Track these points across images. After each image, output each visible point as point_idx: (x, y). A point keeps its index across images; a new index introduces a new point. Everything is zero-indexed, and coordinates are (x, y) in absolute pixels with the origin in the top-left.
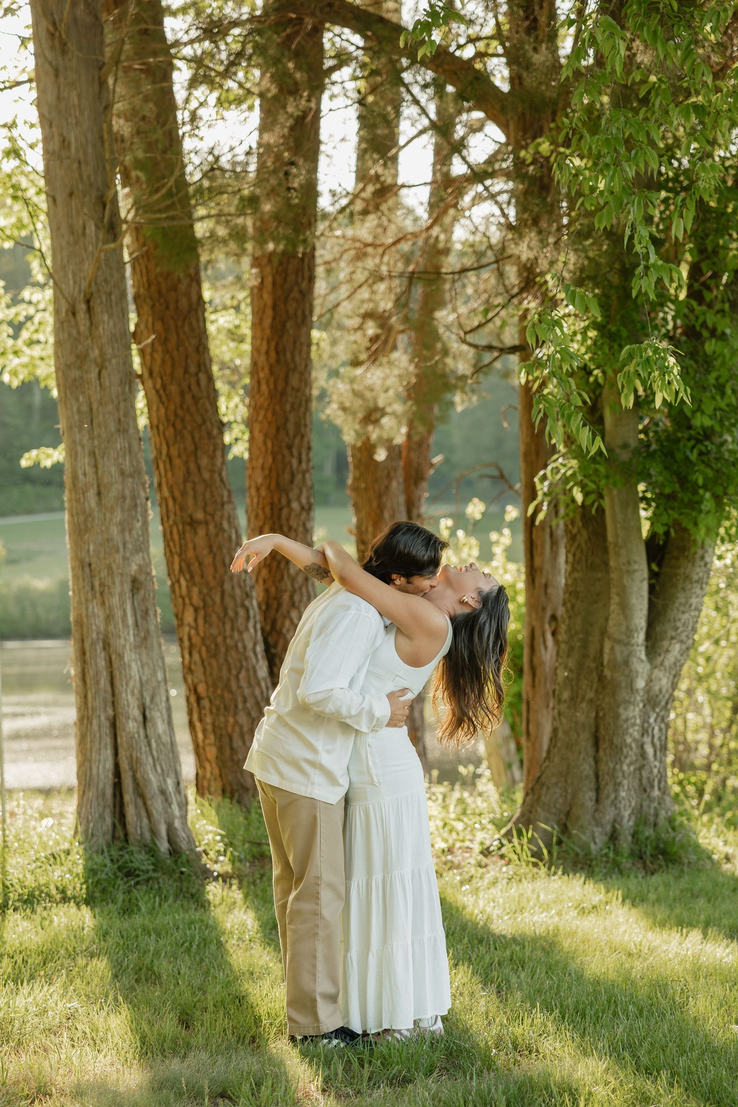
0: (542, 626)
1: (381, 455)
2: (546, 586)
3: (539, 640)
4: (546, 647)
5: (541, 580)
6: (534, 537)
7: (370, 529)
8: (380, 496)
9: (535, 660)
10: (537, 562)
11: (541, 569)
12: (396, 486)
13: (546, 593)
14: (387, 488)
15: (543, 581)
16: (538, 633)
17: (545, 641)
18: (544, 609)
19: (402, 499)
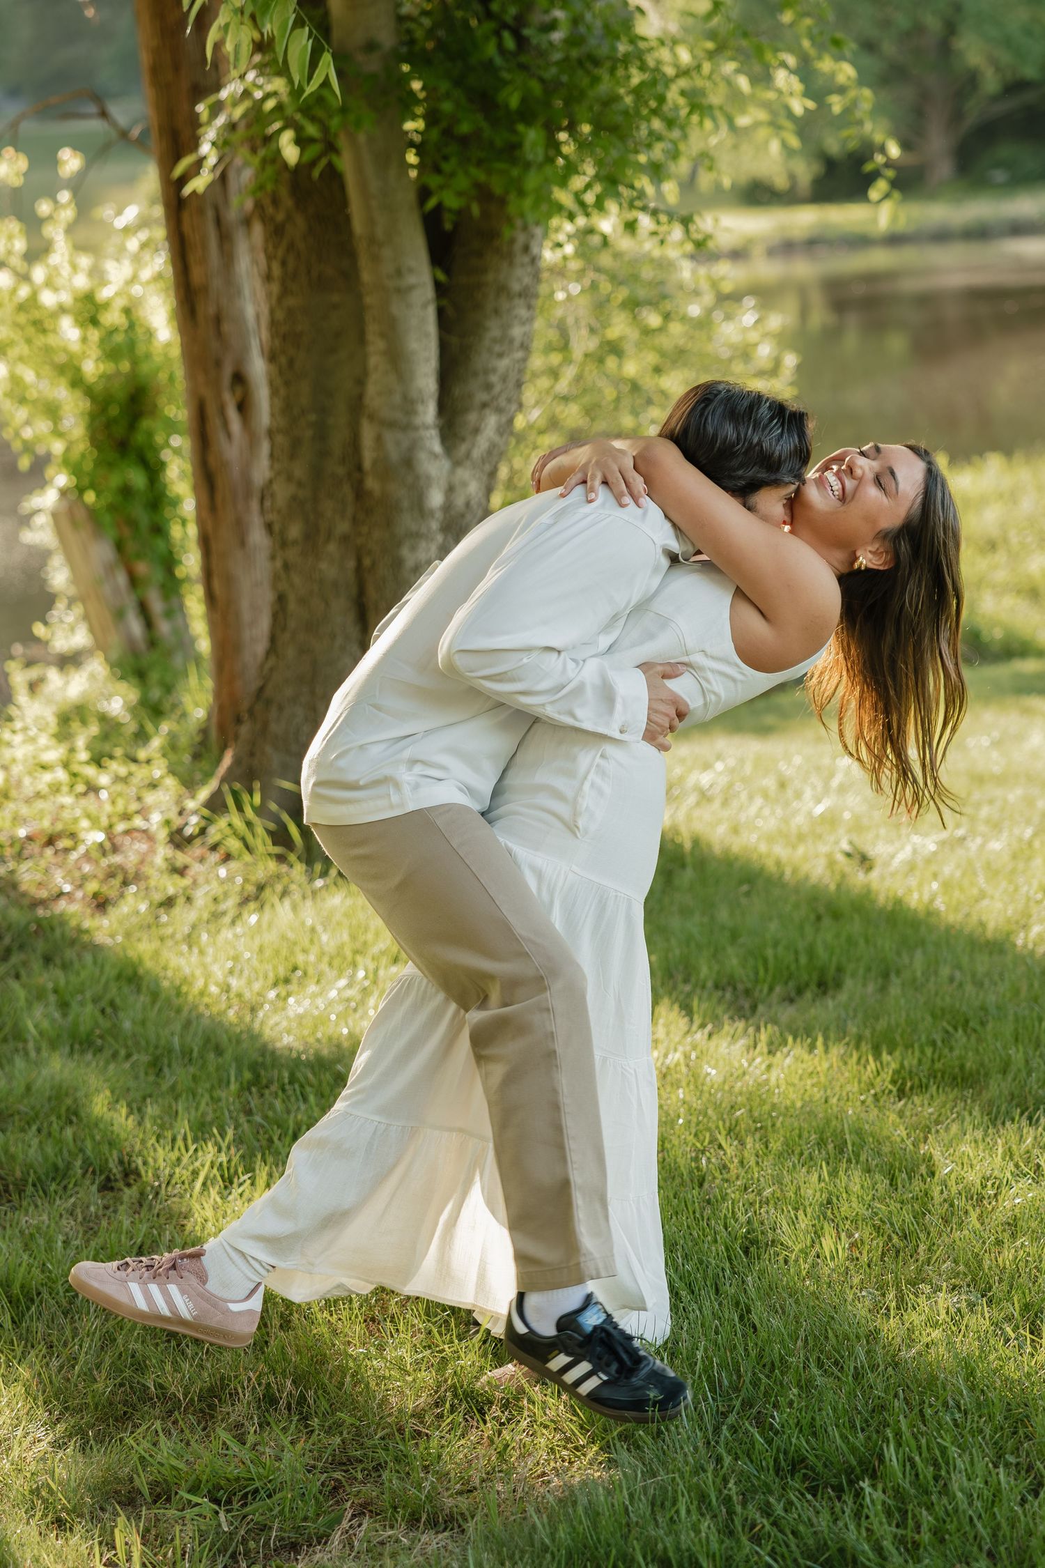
0: (219, 395)
2: (218, 320)
3: (214, 422)
4: (229, 435)
5: (207, 309)
6: (186, 228)
9: (212, 461)
10: (197, 274)
11: (205, 289)
13: (219, 334)
15: (212, 310)
16: (211, 410)
17: (226, 424)
18: (218, 364)
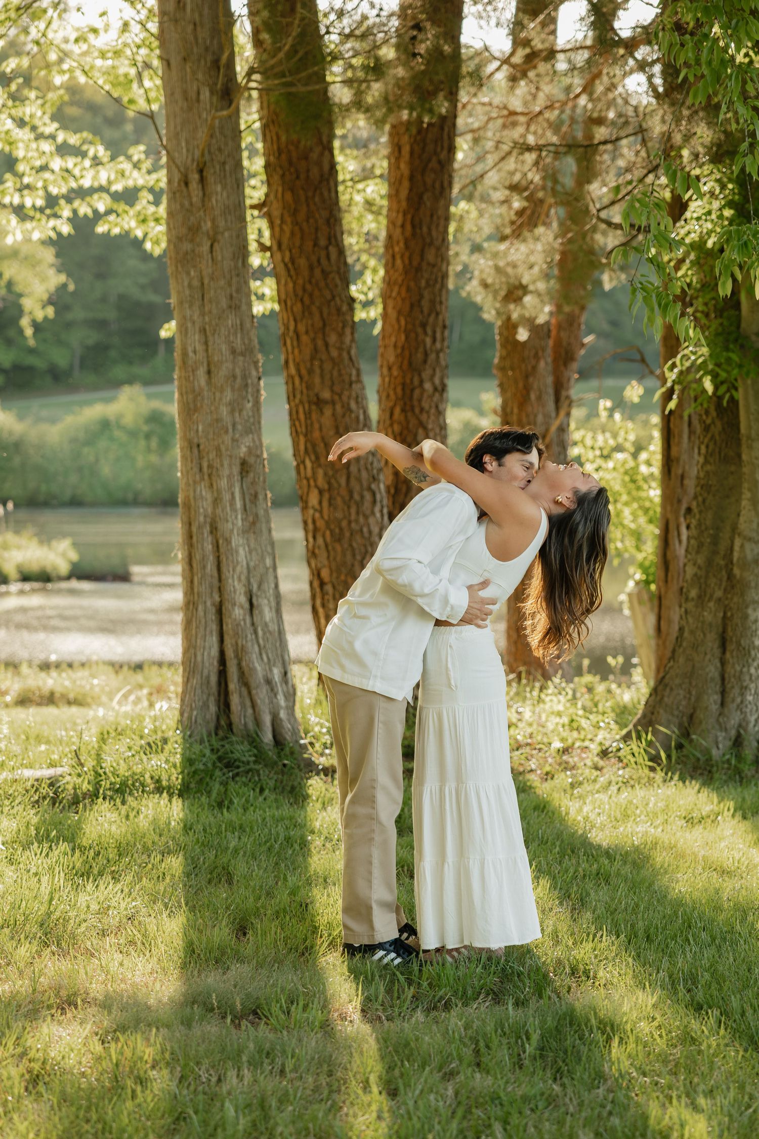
0: (677, 519)
1: (523, 335)
2: (682, 477)
3: (673, 533)
4: (680, 542)
5: (677, 471)
6: (672, 425)
7: (516, 410)
8: (527, 377)
9: (668, 554)
10: (674, 451)
11: (678, 460)
12: (545, 366)
13: (682, 484)
14: (534, 368)
15: (680, 472)
16: (672, 526)
17: (679, 535)
18: (679, 501)
19: (550, 380)
